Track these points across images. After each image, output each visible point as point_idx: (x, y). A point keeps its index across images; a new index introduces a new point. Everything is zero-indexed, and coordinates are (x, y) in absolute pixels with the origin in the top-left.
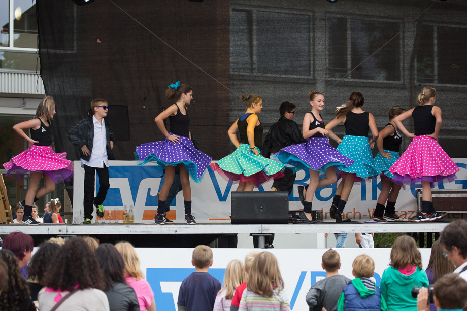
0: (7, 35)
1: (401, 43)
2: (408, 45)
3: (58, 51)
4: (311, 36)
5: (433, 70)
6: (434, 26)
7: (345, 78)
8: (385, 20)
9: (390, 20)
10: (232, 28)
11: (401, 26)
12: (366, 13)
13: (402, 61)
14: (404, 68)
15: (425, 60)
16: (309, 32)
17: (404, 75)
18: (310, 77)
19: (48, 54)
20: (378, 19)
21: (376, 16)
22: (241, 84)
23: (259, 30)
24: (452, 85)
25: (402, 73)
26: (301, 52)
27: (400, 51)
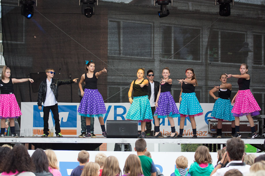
1: (201, 40)
2: (204, 41)
3: (13, 42)
4: (152, 36)
5: (218, 55)
6: (218, 31)
7: (170, 58)
8: (192, 28)
9: (195, 28)
10: (109, 31)
11: (201, 31)
12: (181, 24)
13: (201, 50)
14: (202, 54)
15: (214, 50)
16: (151, 34)
17: (202, 58)
18: (151, 58)
19: (7, 43)
20: (188, 27)
21: (187, 26)
22: (113, 62)
23: (123, 32)
24: (228, 64)
25: (201, 57)
26: (146, 45)
27: (200, 45)
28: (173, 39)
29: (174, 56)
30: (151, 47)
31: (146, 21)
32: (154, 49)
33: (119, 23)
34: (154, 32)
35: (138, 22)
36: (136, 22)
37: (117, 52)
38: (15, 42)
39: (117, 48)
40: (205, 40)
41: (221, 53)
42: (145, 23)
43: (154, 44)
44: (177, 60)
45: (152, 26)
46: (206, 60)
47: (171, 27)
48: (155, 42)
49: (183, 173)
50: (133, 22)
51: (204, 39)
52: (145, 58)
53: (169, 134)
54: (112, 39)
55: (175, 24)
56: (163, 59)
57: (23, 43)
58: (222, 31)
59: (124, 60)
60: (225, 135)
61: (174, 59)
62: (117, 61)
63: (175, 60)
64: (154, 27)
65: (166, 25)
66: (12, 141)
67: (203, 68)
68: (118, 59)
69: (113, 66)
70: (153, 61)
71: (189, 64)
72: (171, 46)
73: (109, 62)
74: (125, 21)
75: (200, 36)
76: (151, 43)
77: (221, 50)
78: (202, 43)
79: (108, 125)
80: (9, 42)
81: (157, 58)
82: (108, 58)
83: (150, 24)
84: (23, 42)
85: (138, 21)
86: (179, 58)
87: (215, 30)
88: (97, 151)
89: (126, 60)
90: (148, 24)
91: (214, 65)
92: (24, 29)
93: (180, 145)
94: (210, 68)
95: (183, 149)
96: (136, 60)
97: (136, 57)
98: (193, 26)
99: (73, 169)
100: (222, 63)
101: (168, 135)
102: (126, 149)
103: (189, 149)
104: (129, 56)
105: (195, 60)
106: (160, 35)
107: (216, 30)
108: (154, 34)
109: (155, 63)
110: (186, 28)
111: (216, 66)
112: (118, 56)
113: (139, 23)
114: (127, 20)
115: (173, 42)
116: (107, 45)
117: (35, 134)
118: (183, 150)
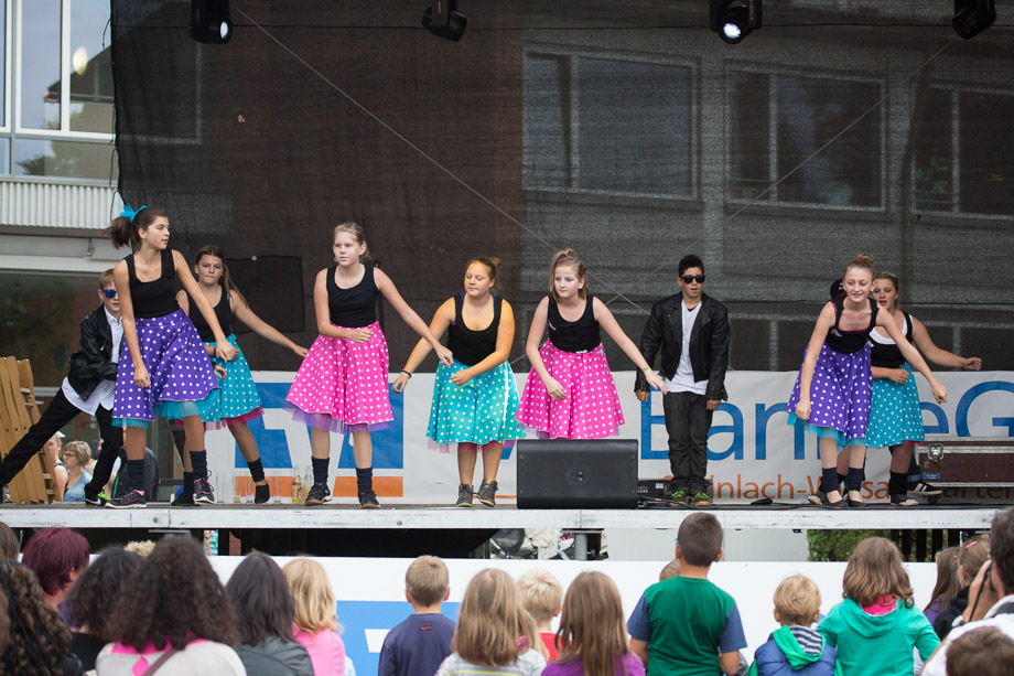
0: (57, 105)
1: (883, 126)
2: (895, 132)
4: (694, 111)
5: (950, 184)
6: (950, 92)
7: (761, 199)
8: (847, 78)
9: (858, 79)
10: (525, 93)
11: (883, 91)
12: (805, 64)
13: (883, 166)
14: (887, 180)
15: (933, 162)
16: (690, 104)
17: (888, 196)
18: (689, 198)
19: (134, 145)
20: (831, 76)
21: (827, 70)
22: (540, 213)
23: (582, 98)
24: (988, 217)
25: (883, 191)
26: (670, 146)
27: (879, 145)
28: (773, 123)
29: (780, 191)
30: (690, 154)
31: (670, 52)
32: (699, 163)
33: (564, 62)
34: (699, 96)
35: (639, 59)
36: (631, 58)
37: (555, 174)
38: (166, 141)
39: (556, 159)
40: (898, 126)
41: (963, 176)
42: (664, 61)
43: (699, 145)
44: (788, 205)
45: (694, 72)
46: (904, 203)
47: (767, 77)
48: (704, 135)
49: (810, 643)
50: (618, 56)
51: (893, 124)
52: (664, 196)
53: (760, 493)
54: (536, 125)
55: (784, 66)
56: (736, 201)
57: (198, 141)
58: (963, 89)
59: (585, 205)
60: (979, 495)
61: (779, 199)
62: (556, 209)
63: (782, 204)
64: (699, 78)
65: (747, 69)
66: (155, 520)
67: (892, 234)
68: (559, 204)
69: (543, 229)
70: (697, 209)
71: (836, 221)
72: (767, 152)
73: (525, 212)
74: (587, 54)
75: (878, 108)
76: (690, 139)
77: (962, 165)
78: (887, 137)
79: (521, 457)
80: (142, 139)
81: (714, 198)
82: (523, 197)
83: (685, 64)
84: (194, 137)
85: (639, 53)
86: (799, 199)
87: (936, 86)
88: (482, 558)
89: (590, 205)
90: (677, 66)
91: (933, 225)
92: (199, 87)
93: (804, 534)
94: (920, 236)
95: (814, 549)
96: (629, 207)
97: (631, 194)
98: (851, 73)
99: (388, 631)
100: (964, 215)
101: (757, 496)
102: (593, 552)
103: (837, 551)
104: (605, 189)
105: (861, 205)
106: (724, 110)
107: (939, 86)
108: (699, 103)
109: (707, 216)
110: (822, 80)
111: (941, 226)
112: (563, 190)
113: (642, 63)
114: (593, 49)
115: (773, 134)
116: (520, 148)
117: (244, 495)
118: (815, 554)
